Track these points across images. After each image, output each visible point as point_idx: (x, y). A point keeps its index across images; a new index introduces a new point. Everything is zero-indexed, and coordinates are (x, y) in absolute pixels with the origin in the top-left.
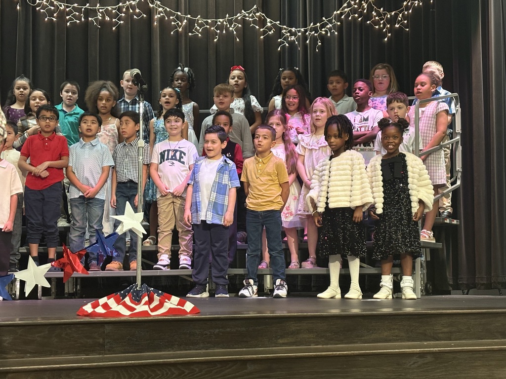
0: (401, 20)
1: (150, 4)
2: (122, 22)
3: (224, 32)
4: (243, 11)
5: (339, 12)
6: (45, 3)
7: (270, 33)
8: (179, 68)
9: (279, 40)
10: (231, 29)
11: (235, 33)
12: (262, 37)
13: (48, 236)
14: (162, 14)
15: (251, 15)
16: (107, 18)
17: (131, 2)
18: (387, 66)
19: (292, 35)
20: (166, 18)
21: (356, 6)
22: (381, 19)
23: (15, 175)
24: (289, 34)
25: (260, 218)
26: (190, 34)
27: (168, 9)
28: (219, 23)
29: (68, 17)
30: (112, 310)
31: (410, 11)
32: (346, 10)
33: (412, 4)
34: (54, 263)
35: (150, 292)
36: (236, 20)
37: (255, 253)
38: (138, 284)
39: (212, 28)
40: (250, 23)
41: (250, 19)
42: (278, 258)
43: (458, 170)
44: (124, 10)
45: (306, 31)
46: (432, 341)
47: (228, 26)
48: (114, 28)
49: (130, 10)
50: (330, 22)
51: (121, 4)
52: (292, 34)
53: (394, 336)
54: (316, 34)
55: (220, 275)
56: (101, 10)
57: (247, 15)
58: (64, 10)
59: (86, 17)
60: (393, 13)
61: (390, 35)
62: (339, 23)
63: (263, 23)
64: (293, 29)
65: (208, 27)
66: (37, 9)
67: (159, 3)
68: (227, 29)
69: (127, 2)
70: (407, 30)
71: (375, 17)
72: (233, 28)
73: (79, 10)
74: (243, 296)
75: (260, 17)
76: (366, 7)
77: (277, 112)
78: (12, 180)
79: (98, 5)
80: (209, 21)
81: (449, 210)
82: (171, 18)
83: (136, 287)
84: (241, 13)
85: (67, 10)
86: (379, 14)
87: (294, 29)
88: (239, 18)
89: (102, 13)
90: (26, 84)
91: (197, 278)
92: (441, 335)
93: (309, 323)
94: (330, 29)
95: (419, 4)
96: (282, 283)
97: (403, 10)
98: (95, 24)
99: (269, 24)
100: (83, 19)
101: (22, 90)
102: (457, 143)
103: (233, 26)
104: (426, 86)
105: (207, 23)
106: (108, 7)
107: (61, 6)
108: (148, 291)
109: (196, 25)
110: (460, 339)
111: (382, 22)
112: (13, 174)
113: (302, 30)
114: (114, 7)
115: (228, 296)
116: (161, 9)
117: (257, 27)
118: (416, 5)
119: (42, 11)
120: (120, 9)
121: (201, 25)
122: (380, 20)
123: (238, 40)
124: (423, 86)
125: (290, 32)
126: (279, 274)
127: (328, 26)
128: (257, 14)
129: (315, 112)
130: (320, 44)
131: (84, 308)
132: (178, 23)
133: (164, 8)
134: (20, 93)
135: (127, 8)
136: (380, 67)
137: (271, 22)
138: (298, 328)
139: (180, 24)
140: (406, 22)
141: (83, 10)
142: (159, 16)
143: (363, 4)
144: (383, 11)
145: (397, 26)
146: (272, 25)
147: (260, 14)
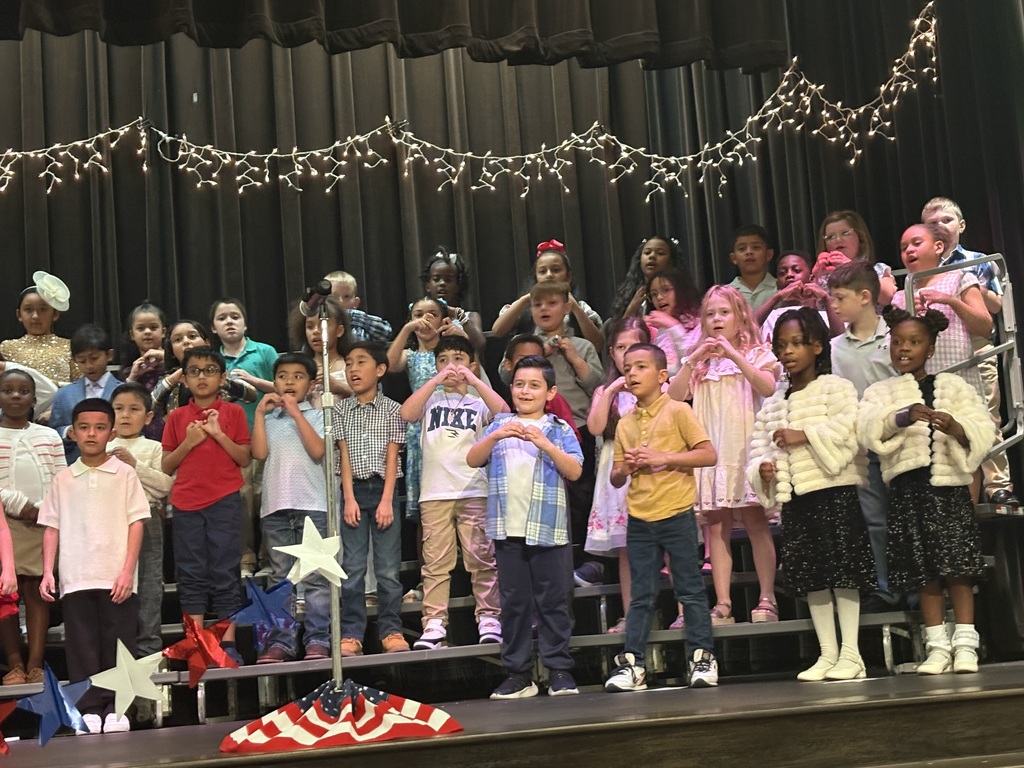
0: (879, 122)
1: (394, 139)
2: (342, 177)
3: (540, 178)
4: (573, 135)
5: (756, 118)
6: (195, 155)
7: (629, 171)
8: (439, 255)
9: (647, 183)
10: (552, 170)
11: (560, 177)
12: (613, 181)
13: (218, 598)
14: (416, 156)
15: (589, 141)
16: (314, 173)
17: (357, 137)
18: (849, 214)
19: (669, 170)
20: (427, 162)
21: (789, 104)
22: (841, 124)
23: (135, 484)
24: (664, 170)
25: (652, 531)
26: (474, 188)
27: (429, 145)
28: (529, 162)
29: (239, 178)
30: (280, 735)
31: (895, 103)
32: (770, 112)
33: (897, 87)
34: (168, 649)
35: (358, 695)
36: (562, 154)
37: (642, 602)
38: (335, 682)
39: (516, 173)
40: (587, 155)
41: (589, 149)
42: (693, 607)
43: (1018, 406)
44: (345, 154)
45: (697, 160)
46: (946, 757)
47: (547, 166)
48: (328, 190)
49: (355, 153)
50: (742, 138)
51: (337, 144)
52: (671, 168)
53: (864, 753)
54: (715, 165)
55: (554, 652)
56: (300, 159)
57: (582, 141)
58: (232, 163)
59: (274, 175)
60: (861, 110)
61: (859, 152)
62: (759, 140)
63: (612, 153)
64: (672, 160)
65: (508, 171)
66: (181, 167)
67: (410, 134)
68: (545, 172)
69: (349, 138)
70: (893, 139)
71: (828, 119)
72: (556, 169)
73: (259, 162)
74: (615, 690)
75: (606, 143)
76: (808, 103)
77: (632, 324)
78: (129, 494)
79: (295, 149)
80: (510, 160)
81: (1007, 488)
82: (436, 160)
83: (332, 688)
84: (569, 138)
85: (238, 163)
86: (835, 115)
87: (673, 158)
88: (567, 149)
89: (303, 163)
90: (154, 319)
91: (509, 661)
92: (963, 744)
93: (683, 737)
94: (742, 152)
95: (910, 87)
96: (706, 656)
97: (880, 102)
98: (290, 184)
99: (625, 155)
100: (267, 179)
101: (148, 330)
102: (1010, 352)
103: (555, 165)
104: (923, 245)
105: (505, 164)
106: (314, 152)
107: (224, 157)
108: (354, 693)
109: (484, 169)
110: (1002, 751)
111: (841, 129)
112: (131, 484)
113: (690, 158)
114: (325, 150)
115: (576, 691)
116: (414, 146)
117: (603, 163)
118: (905, 89)
119: (189, 169)
120: (337, 154)
121: (493, 169)
122: (838, 124)
123: (567, 190)
124: (918, 245)
125: (667, 164)
126: (696, 640)
127: (738, 147)
128: (600, 138)
129: (711, 314)
130: (724, 182)
131: (232, 735)
132: (450, 169)
133: (420, 144)
134: (145, 337)
135: (351, 151)
136: (835, 216)
137: (628, 151)
138: (661, 749)
139: (454, 170)
140: (888, 124)
141: (266, 161)
142: (412, 159)
143: (802, 98)
144: (842, 107)
145: (871, 133)
146: (630, 156)
147: (608, 138)
